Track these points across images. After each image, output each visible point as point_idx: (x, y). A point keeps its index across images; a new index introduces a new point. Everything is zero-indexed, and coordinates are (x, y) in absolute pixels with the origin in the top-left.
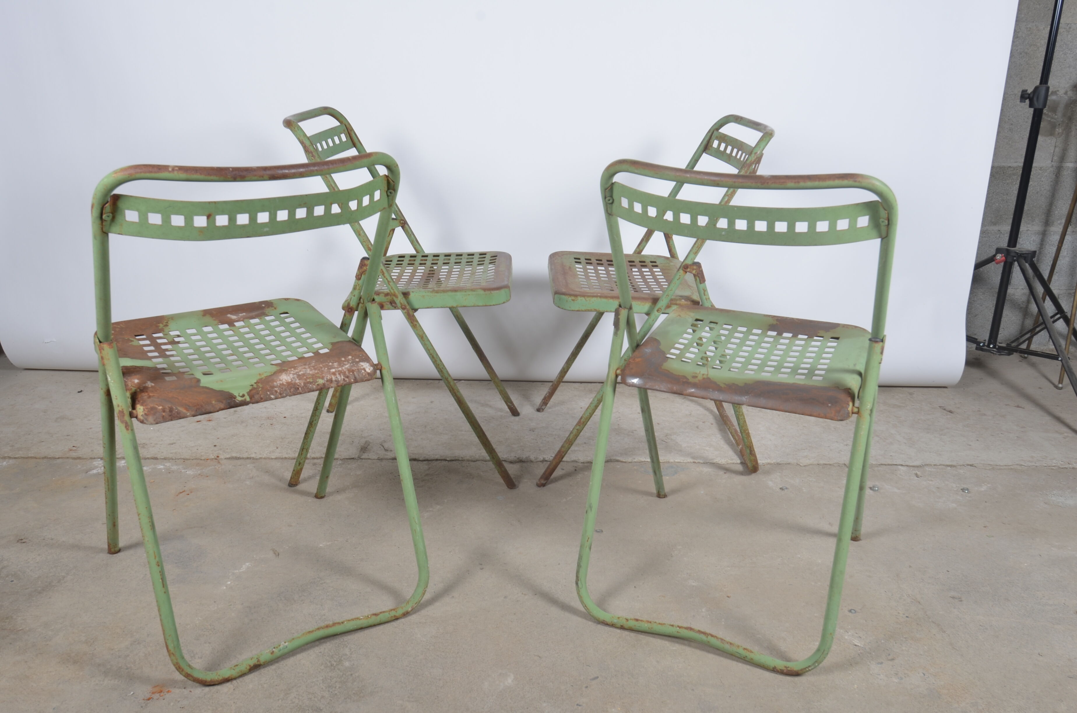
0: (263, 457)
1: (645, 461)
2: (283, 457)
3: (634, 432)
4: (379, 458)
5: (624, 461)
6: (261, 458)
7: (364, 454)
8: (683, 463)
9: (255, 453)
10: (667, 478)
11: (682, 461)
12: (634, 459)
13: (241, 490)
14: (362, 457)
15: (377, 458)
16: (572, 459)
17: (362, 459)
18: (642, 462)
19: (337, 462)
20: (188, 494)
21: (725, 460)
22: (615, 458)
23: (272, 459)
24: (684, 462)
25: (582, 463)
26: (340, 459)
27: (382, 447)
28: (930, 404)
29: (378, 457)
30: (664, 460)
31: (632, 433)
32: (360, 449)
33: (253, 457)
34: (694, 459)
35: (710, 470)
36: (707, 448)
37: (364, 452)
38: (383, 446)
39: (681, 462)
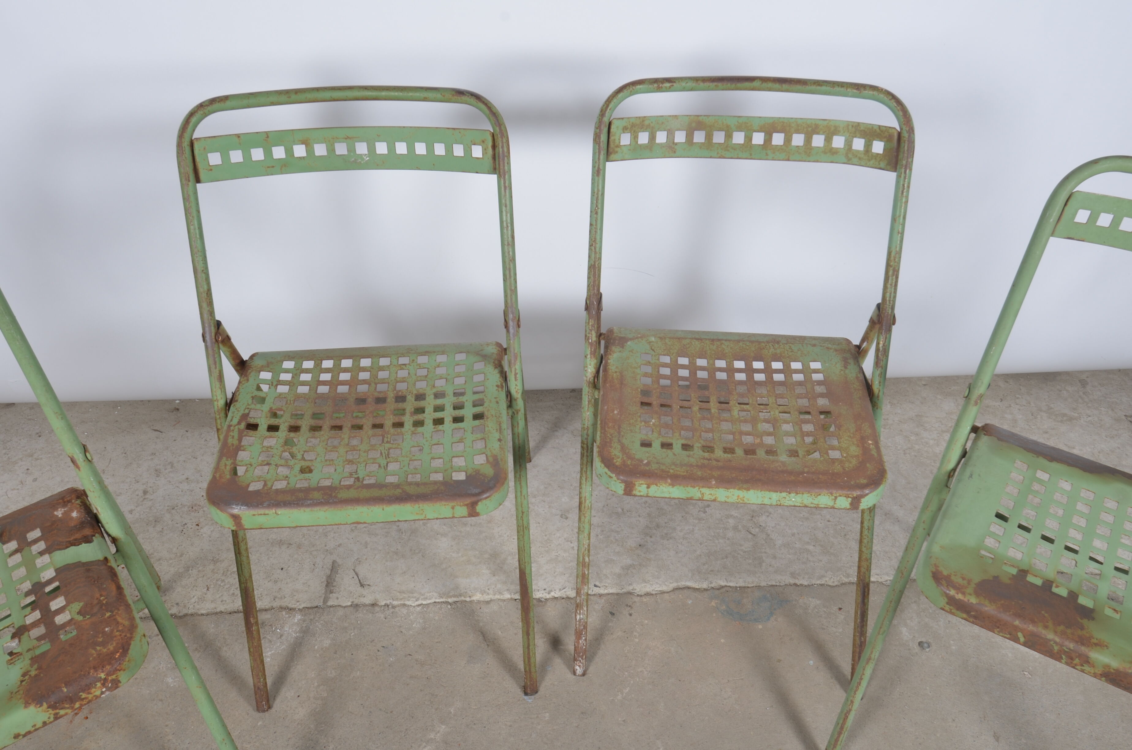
0: (190, 612)
1: (726, 586)
2: (218, 610)
3: (707, 509)
4: (352, 602)
5: (698, 587)
6: (186, 615)
7: (331, 595)
8: (780, 586)
9: (177, 604)
10: (760, 627)
11: (778, 584)
12: (711, 583)
13: (161, 700)
14: (330, 603)
15: (349, 604)
16: (624, 590)
17: (330, 607)
18: (723, 587)
19: (295, 616)
20: (87, 718)
21: (838, 578)
22: (683, 583)
23: (202, 615)
24: (781, 584)
25: (638, 595)
26: (299, 609)
27: (356, 577)
28: (1112, 410)
29: (351, 600)
30: (753, 582)
31: (705, 512)
32: (325, 583)
33: (175, 614)
34: (795, 578)
35: (818, 602)
36: (811, 548)
37: (331, 592)
38: (358, 577)
39: (776, 586)
